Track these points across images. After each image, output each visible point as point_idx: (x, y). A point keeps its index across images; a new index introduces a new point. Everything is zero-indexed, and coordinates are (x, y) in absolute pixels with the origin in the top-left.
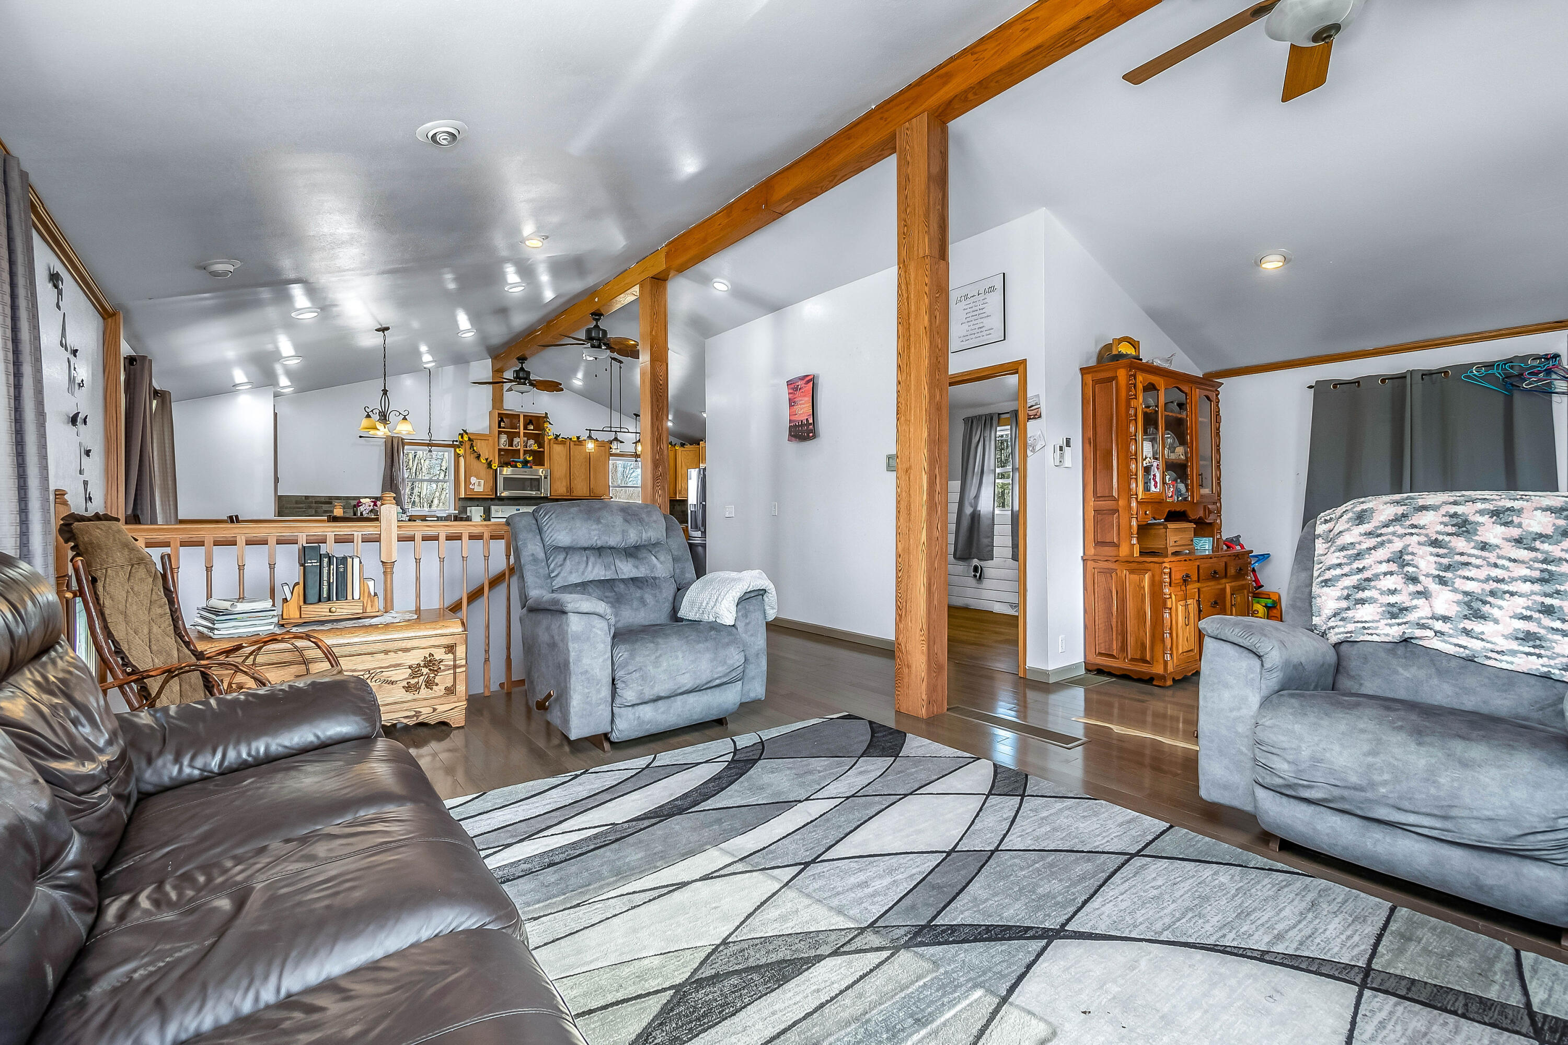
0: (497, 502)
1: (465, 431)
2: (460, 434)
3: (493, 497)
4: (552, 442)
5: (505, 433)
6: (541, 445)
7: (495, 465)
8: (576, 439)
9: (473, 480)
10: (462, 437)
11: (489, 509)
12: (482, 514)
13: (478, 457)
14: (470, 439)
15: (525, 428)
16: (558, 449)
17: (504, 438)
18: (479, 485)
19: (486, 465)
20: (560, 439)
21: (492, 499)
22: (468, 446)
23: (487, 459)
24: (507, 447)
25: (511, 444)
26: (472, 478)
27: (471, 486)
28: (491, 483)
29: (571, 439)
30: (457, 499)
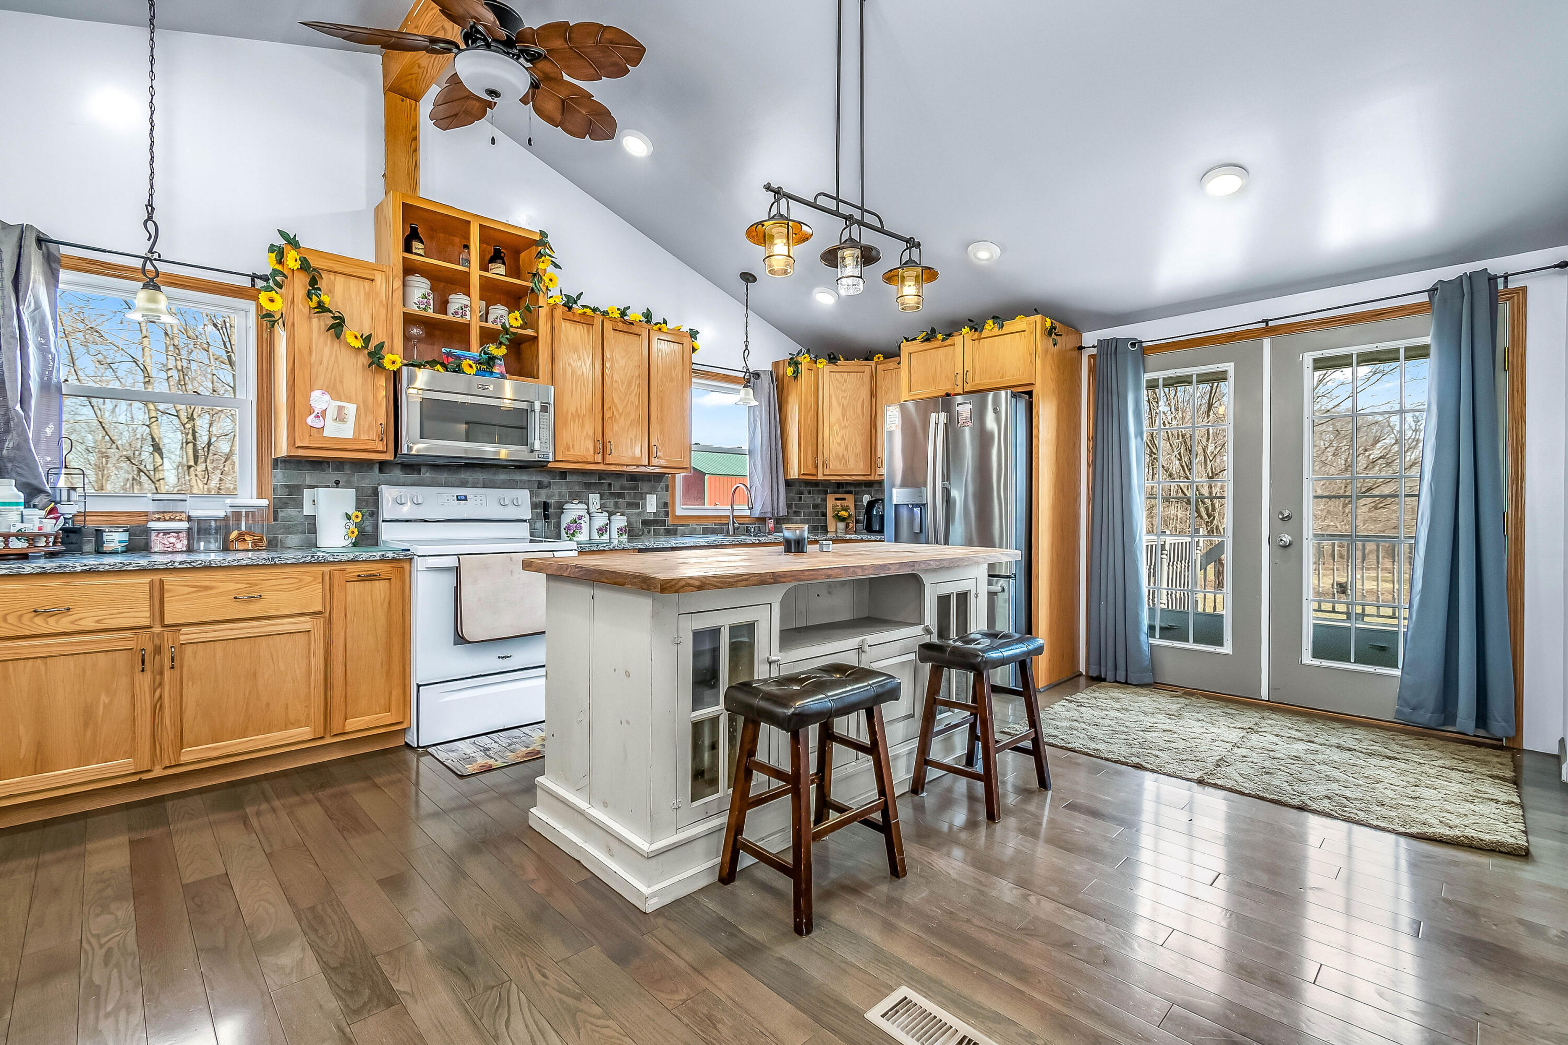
0: (397, 473)
1: (293, 243)
2: (272, 249)
3: (389, 457)
4: (558, 313)
5: (425, 271)
6: (530, 321)
7: (393, 359)
8: (617, 315)
9: (319, 400)
10: (280, 261)
11: (376, 493)
12: (351, 510)
13: (338, 326)
14: (305, 266)
15: (484, 267)
16: (571, 333)
17: (420, 287)
18: (340, 417)
19: (363, 359)
20: (577, 308)
21: (383, 466)
22: (300, 283)
23: (367, 340)
24: (430, 313)
25: (443, 307)
26: (316, 394)
27: (311, 420)
28: (382, 414)
29: (605, 313)
30: (268, 464)
